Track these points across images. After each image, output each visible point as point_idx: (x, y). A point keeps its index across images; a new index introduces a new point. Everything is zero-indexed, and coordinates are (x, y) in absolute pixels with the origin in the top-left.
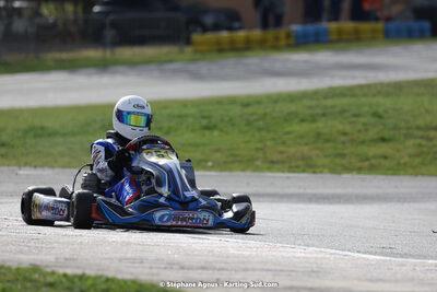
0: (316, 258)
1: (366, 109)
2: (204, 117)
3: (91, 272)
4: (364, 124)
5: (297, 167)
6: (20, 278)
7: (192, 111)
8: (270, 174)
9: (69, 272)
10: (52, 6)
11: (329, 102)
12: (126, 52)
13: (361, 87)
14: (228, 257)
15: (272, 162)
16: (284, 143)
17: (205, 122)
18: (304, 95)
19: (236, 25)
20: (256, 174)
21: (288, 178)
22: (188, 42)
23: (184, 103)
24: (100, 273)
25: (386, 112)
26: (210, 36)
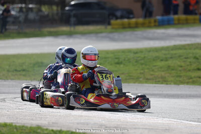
0: (168, 123)
1: (191, 55)
2: (116, 58)
3: (64, 129)
4: (190, 62)
5: (159, 81)
6: (32, 132)
7: (111, 55)
8: (147, 85)
9: (55, 129)
10: (46, 7)
11: (174, 52)
12: (81, 28)
13: (188, 45)
14: (127, 122)
15: (147, 79)
16: (153, 70)
17: (116, 61)
18: (162, 49)
19: (131, 16)
20: (140, 84)
21: (155, 86)
22: (109, 24)
23: (107, 52)
24: (68, 129)
25: (200, 56)
26: (119, 21)
